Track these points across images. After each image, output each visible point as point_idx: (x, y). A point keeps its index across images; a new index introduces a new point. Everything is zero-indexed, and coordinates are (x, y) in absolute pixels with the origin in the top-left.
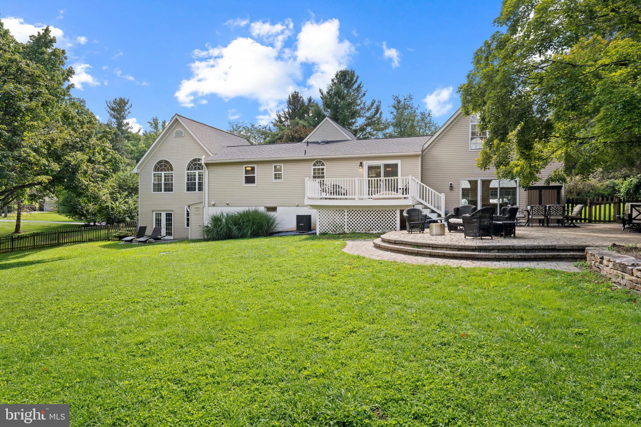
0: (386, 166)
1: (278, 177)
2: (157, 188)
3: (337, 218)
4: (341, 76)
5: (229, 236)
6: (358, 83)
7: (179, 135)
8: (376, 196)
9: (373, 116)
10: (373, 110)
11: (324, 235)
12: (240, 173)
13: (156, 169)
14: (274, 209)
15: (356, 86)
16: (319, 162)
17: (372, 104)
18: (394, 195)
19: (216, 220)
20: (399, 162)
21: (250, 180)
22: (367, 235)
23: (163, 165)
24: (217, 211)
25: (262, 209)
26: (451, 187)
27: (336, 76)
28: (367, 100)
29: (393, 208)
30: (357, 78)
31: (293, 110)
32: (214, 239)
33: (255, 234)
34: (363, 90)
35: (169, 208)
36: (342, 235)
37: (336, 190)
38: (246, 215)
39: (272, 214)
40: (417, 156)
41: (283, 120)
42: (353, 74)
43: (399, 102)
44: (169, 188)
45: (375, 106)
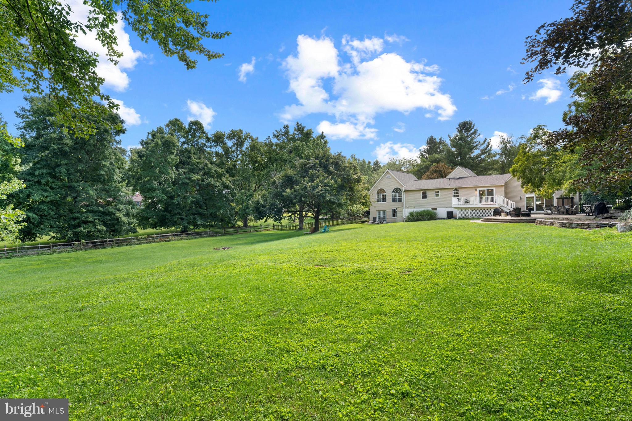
0: (488, 190)
1: (437, 195)
2: (378, 201)
3: (466, 212)
4: (463, 125)
5: (418, 220)
6: (475, 128)
7: (388, 178)
8: (483, 203)
9: (486, 148)
10: (485, 145)
11: (460, 219)
12: (420, 194)
13: (378, 192)
14: (436, 209)
15: (473, 130)
16: (456, 189)
17: (485, 140)
18: (491, 203)
19: (411, 214)
20: (494, 188)
21: (424, 197)
22: (479, 218)
23: (382, 191)
24: (411, 210)
25: (430, 209)
26: (521, 198)
27: (459, 125)
28: (481, 138)
29: (490, 208)
30: (474, 125)
31: (430, 148)
32: (412, 221)
33: (429, 219)
34: (478, 132)
35: (384, 209)
36: (469, 219)
37: (465, 201)
38: (424, 211)
39: (434, 211)
40: (502, 186)
41: (424, 154)
42: (471, 124)
43: (503, 139)
44: (384, 200)
45: (487, 142)
